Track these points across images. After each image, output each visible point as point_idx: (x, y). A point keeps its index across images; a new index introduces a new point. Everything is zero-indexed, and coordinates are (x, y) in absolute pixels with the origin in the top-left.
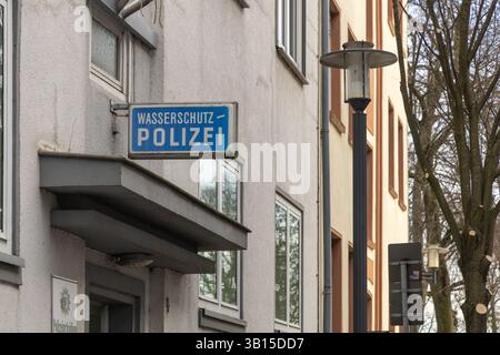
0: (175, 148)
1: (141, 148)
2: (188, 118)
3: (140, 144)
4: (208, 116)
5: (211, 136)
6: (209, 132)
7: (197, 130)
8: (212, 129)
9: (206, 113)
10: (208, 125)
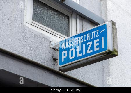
0: (80, 57)
1: (64, 63)
2: (86, 38)
3: (63, 61)
4: (96, 33)
5: (98, 44)
6: (97, 42)
7: (91, 43)
8: (98, 40)
9: (94, 32)
10: (96, 38)
